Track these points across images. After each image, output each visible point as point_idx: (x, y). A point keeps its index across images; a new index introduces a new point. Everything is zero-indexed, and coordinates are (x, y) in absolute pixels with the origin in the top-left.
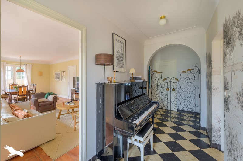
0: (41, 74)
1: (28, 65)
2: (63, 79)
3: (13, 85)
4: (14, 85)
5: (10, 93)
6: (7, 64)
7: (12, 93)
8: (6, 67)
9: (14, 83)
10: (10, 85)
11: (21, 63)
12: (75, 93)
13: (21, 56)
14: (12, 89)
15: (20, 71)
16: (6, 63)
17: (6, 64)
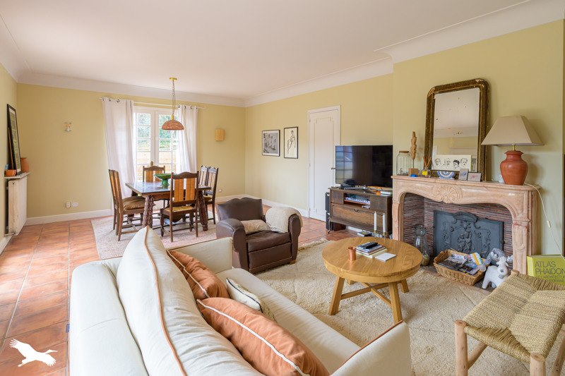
0: (222, 136)
1: (188, 107)
2: (292, 152)
3: (152, 170)
4: (153, 168)
5: (150, 197)
6: (135, 105)
7: (154, 196)
8: (134, 114)
9: (152, 163)
10: (145, 169)
11: (174, 101)
12: (346, 203)
13: (174, 79)
14: (149, 180)
15: (173, 126)
16: (133, 102)
17: (134, 107)
